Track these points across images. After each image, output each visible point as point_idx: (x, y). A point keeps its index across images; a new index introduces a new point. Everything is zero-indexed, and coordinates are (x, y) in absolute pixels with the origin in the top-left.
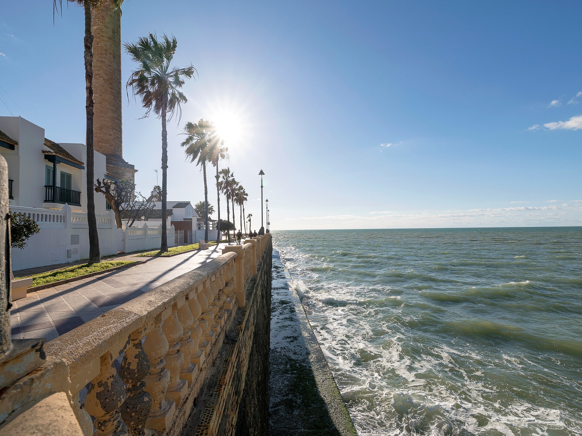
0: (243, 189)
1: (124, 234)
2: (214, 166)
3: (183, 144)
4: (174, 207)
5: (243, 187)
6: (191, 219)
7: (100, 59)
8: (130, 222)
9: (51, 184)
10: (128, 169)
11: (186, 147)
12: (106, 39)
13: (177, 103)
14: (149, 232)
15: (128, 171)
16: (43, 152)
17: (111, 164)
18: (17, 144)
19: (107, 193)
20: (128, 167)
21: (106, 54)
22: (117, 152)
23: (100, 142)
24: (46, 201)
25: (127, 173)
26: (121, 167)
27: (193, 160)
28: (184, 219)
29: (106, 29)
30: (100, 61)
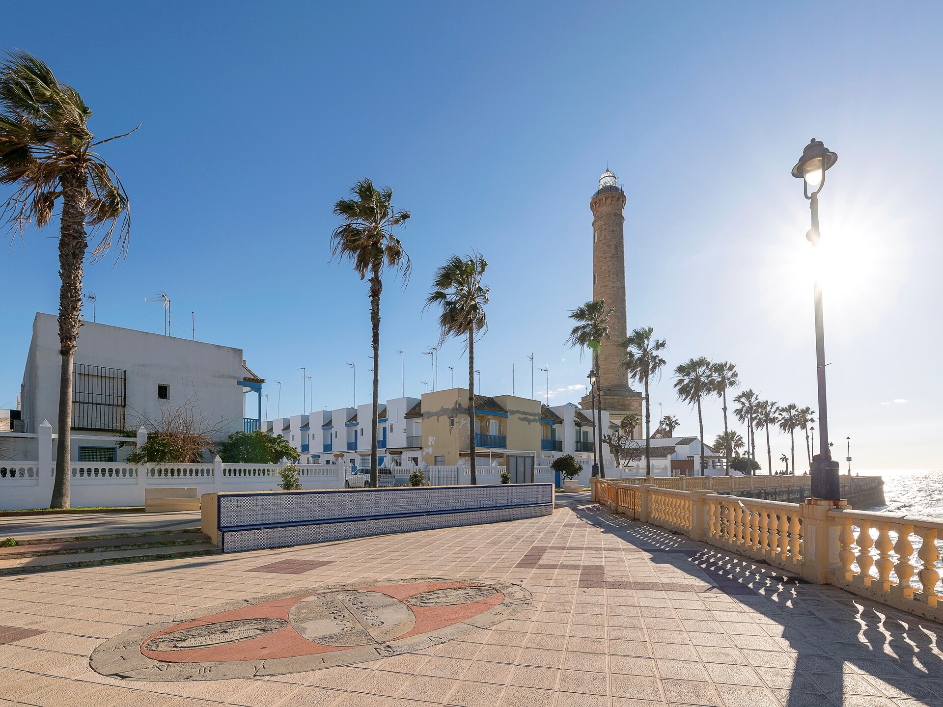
0: (796, 408)
1: (621, 471)
2: (720, 396)
3: (676, 385)
4: (676, 444)
5: (796, 405)
6: (693, 457)
7: (604, 284)
8: (627, 461)
9: (578, 440)
10: (634, 398)
11: (678, 388)
12: (608, 259)
13: (657, 367)
14: (640, 471)
15: (635, 401)
16: (574, 421)
17: (617, 396)
18: (564, 421)
19: (610, 443)
20: (635, 396)
21: (609, 276)
22: (622, 381)
23: (606, 374)
24: (576, 451)
25: (633, 403)
26: (627, 397)
27: (685, 400)
28: (688, 457)
29: (609, 248)
30: (604, 286)
